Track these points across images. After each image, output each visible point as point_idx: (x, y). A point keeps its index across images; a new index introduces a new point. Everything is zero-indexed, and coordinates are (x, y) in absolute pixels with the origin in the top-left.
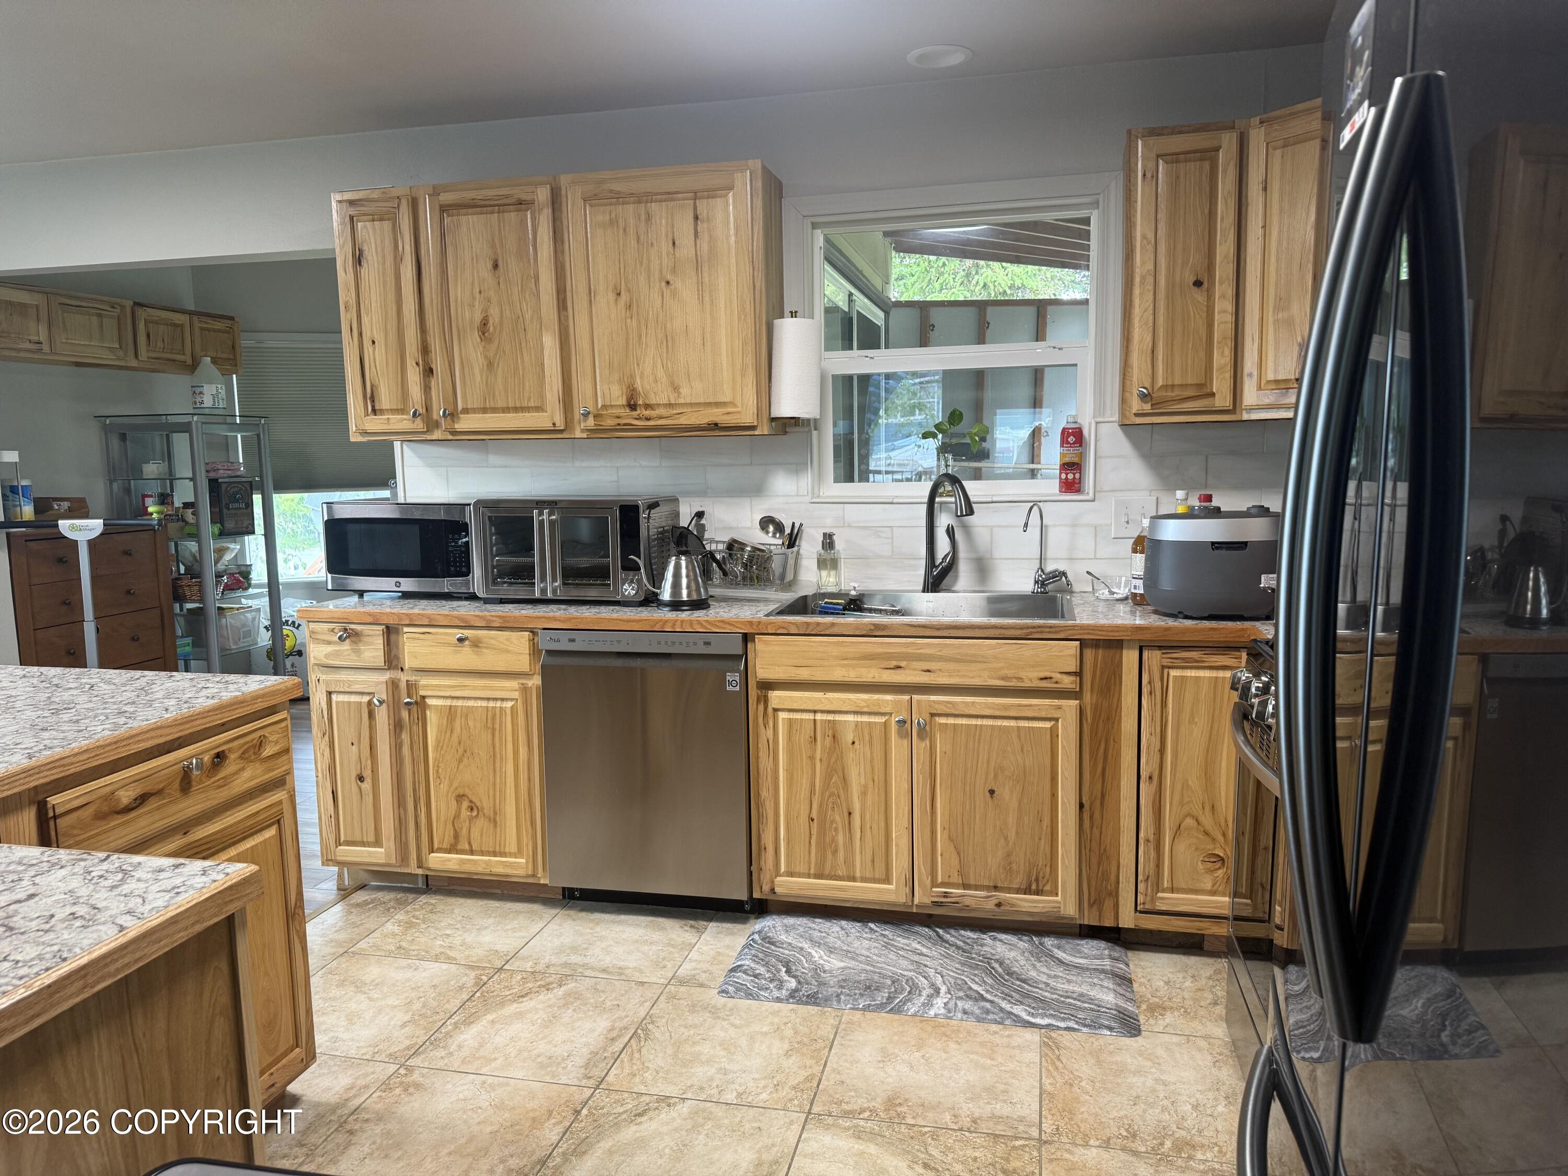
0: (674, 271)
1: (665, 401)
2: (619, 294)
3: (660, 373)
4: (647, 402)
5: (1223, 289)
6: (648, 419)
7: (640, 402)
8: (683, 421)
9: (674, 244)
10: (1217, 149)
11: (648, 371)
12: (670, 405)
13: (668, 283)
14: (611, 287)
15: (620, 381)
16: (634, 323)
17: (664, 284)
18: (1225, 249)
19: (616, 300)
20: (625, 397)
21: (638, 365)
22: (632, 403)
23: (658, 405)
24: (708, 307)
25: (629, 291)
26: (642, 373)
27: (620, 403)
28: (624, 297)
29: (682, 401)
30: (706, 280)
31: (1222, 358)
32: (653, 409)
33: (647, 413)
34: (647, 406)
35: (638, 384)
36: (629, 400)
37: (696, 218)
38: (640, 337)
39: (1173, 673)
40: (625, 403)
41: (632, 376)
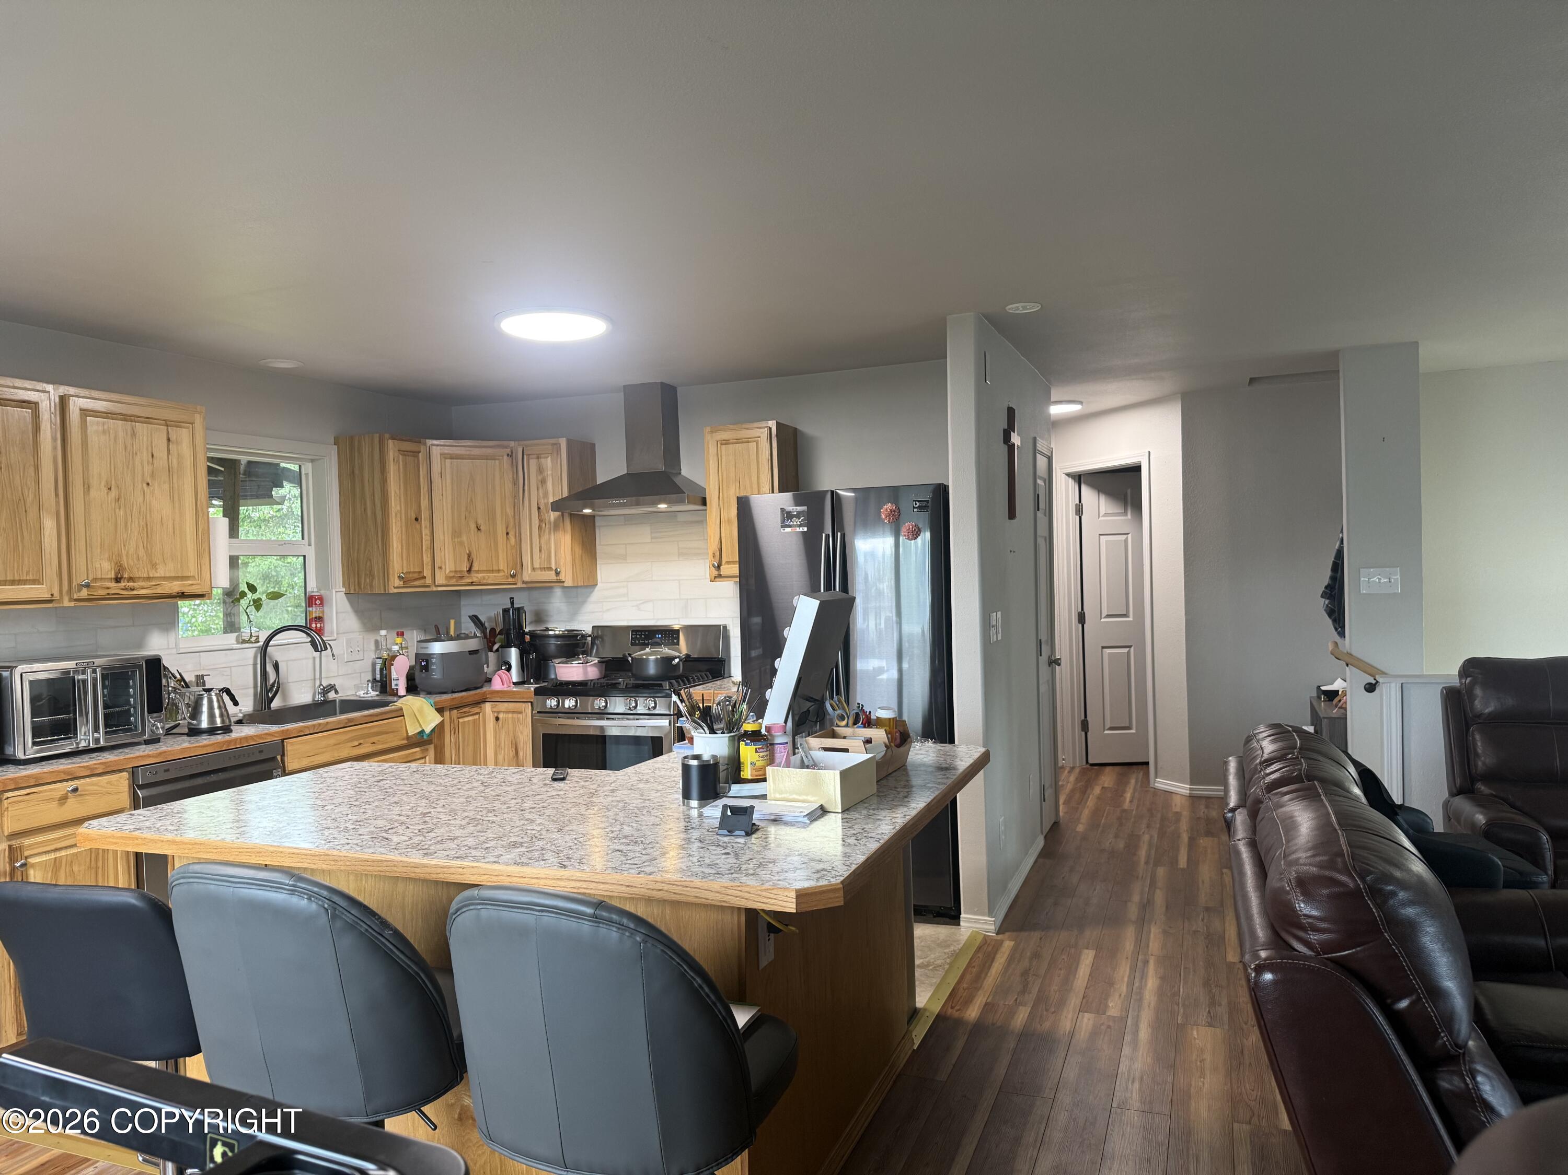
0: (153, 474)
1: (146, 575)
2: (110, 489)
3: (141, 552)
4: (131, 576)
5: (425, 522)
6: (132, 589)
7: (126, 576)
8: (159, 591)
9: (153, 456)
10: (419, 452)
11: (132, 551)
12: (149, 579)
13: (148, 484)
14: (103, 483)
15: (110, 559)
16: (122, 512)
17: (145, 485)
18: (425, 503)
19: (108, 493)
20: (113, 572)
21: (124, 546)
22: (119, 576)
23: (139, 578)
24: (177, 505)
25: (118, 487)
26: (128, 553)
27: (109, 576)
28: (114, 493)
29: (158, 575)
30: (176, 486)
31: (427, 559)
32: (134, 582)
33: (131, 584)
34: (131, 579)
35: (125, 563)
36: (116, 574)
37: (169, 440)
38: (126, 525)
39: (461, 720)
40: (113, 576)
41: (120, 555)
